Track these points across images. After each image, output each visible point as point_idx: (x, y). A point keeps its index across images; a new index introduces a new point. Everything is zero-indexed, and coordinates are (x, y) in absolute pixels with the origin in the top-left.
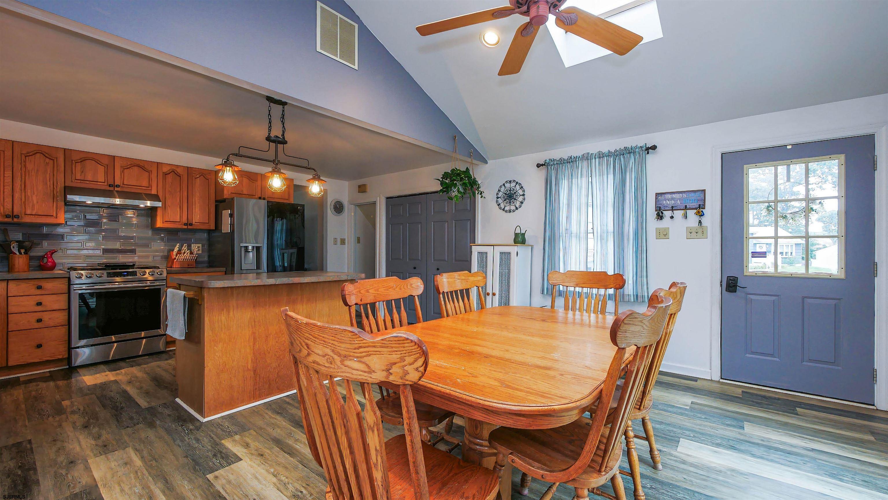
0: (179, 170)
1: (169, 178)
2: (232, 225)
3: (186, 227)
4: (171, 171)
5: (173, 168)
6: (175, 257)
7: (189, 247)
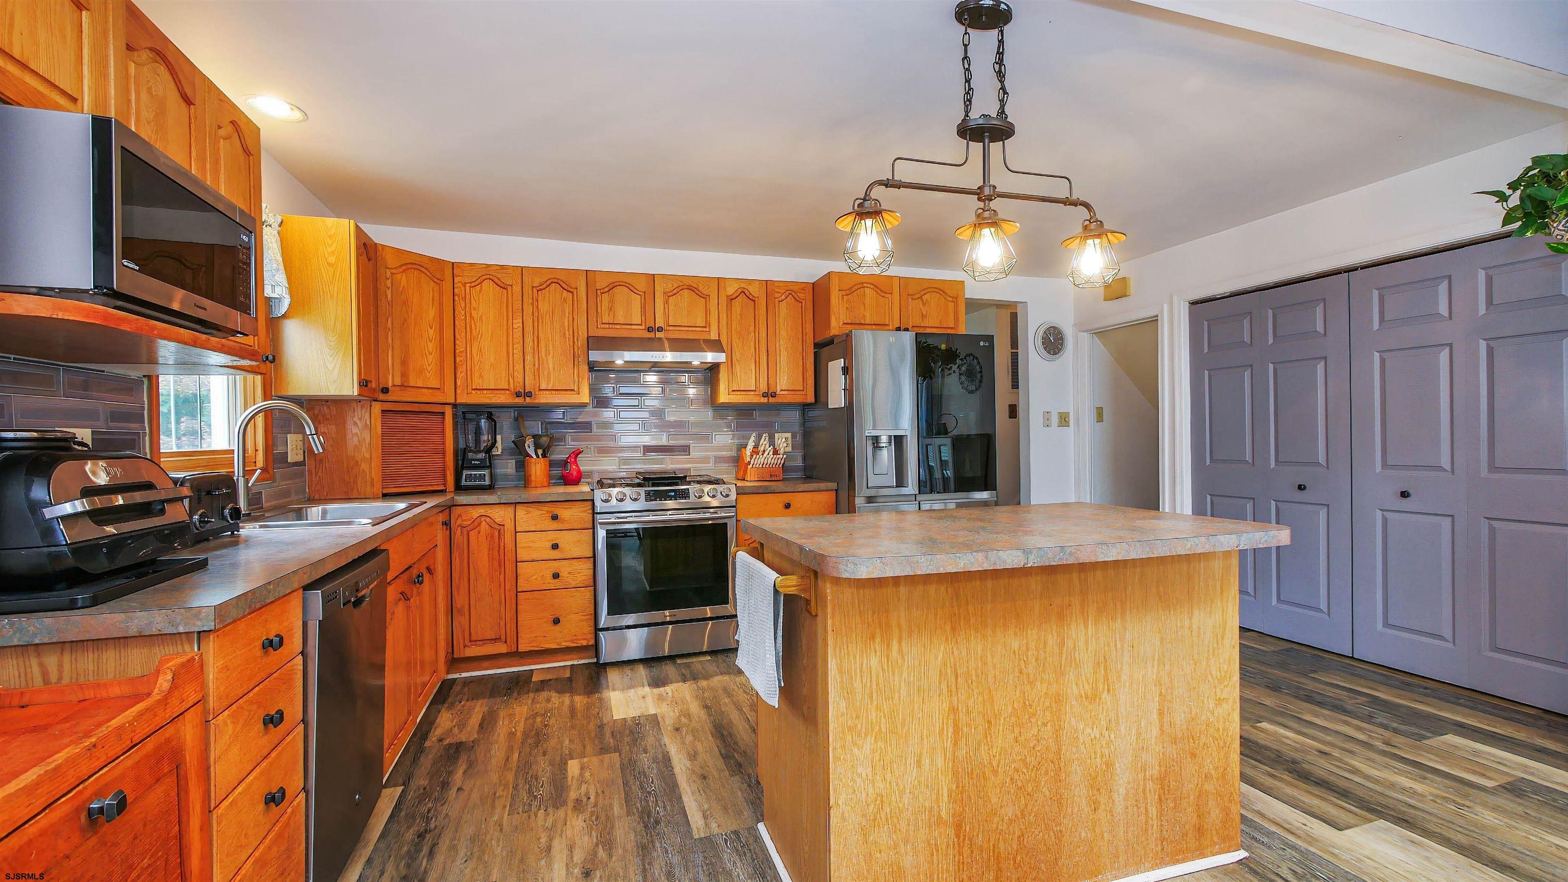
0: (754, 290)
1: (736, 304)
2: (849, 391)
3: (765, 400)
4: (740, 291)
5: (743, 285)
6: (748, 459)
7: (772, 442)
